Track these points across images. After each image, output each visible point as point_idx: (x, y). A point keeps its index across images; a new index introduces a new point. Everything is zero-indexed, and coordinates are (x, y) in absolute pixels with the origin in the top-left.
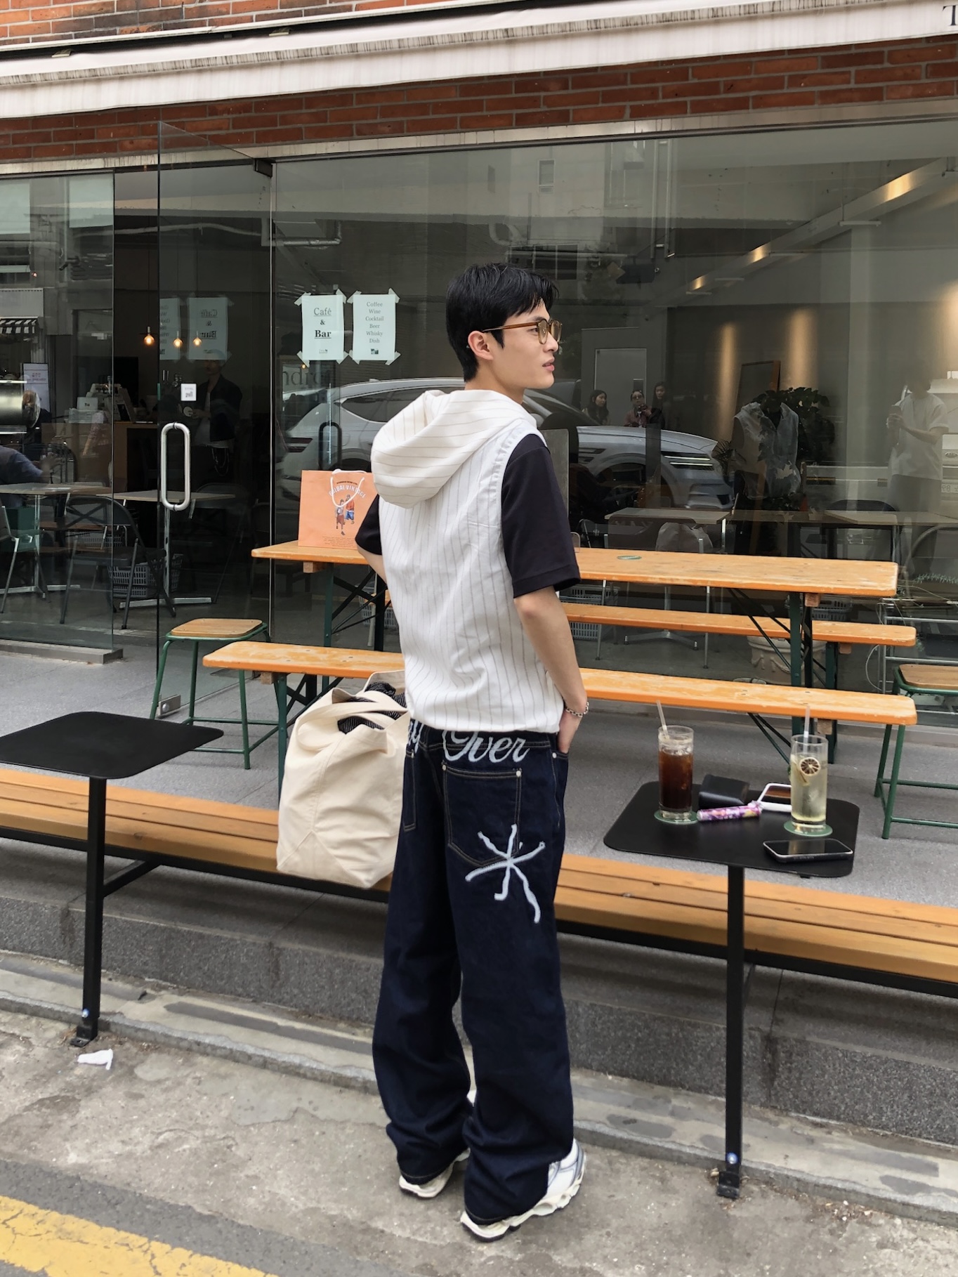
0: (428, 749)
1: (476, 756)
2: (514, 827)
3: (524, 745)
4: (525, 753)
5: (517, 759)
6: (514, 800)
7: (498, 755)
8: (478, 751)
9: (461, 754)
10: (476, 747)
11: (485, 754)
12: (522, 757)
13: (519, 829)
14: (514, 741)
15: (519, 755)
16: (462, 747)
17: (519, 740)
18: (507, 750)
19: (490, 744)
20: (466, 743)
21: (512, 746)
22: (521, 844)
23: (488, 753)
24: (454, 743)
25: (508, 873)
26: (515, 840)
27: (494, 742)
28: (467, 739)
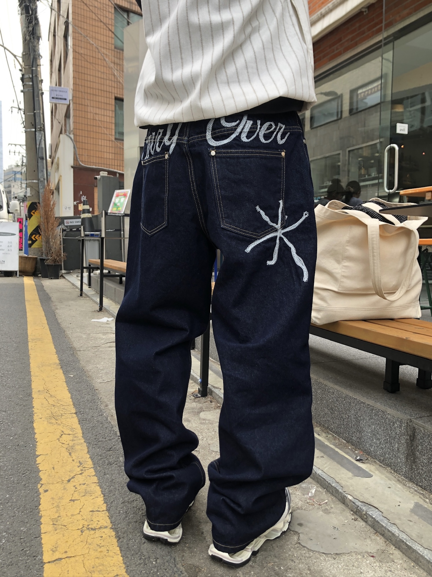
0: (188, 141)
1: (248, 137)
2: (281, 202)
3: (284, 129)
4: (286, 138)
5: (281, 142)
6: (280, 178)
7: (266, 137)
8: (249, 132)
9: (233, 136)
10: (247, 129)
11: (255, 135)
12: (284, 140)
13: (284, 203)
14: (276, 125)
15: (282, 139)
16: (234, 129)
17: (280, 124)
18: (272, 132)
19: (259, 126)
20: (238, 125)
21: (275, 129)
22: (286, 217)
23: (258, 135)
24: (224, 127)
25: (278, 241)
26: (282, 213)
27: (262, 125)
28: (238, 122)
